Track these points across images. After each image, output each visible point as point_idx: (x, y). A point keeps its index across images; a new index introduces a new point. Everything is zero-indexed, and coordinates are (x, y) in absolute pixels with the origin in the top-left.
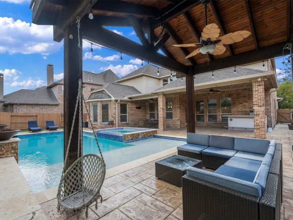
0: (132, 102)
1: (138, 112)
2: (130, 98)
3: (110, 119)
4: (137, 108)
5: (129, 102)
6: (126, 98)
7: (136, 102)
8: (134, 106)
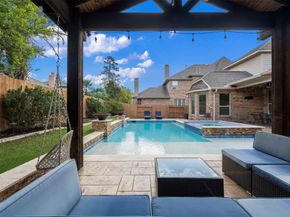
0: (237, 91)
1: (248, 103)
2: (233, 86)
3: (208, 111)
4: (246, 98)
5: (232, 90)
6: (227, 87)
7: (243, 91)
8: (241, 96)
